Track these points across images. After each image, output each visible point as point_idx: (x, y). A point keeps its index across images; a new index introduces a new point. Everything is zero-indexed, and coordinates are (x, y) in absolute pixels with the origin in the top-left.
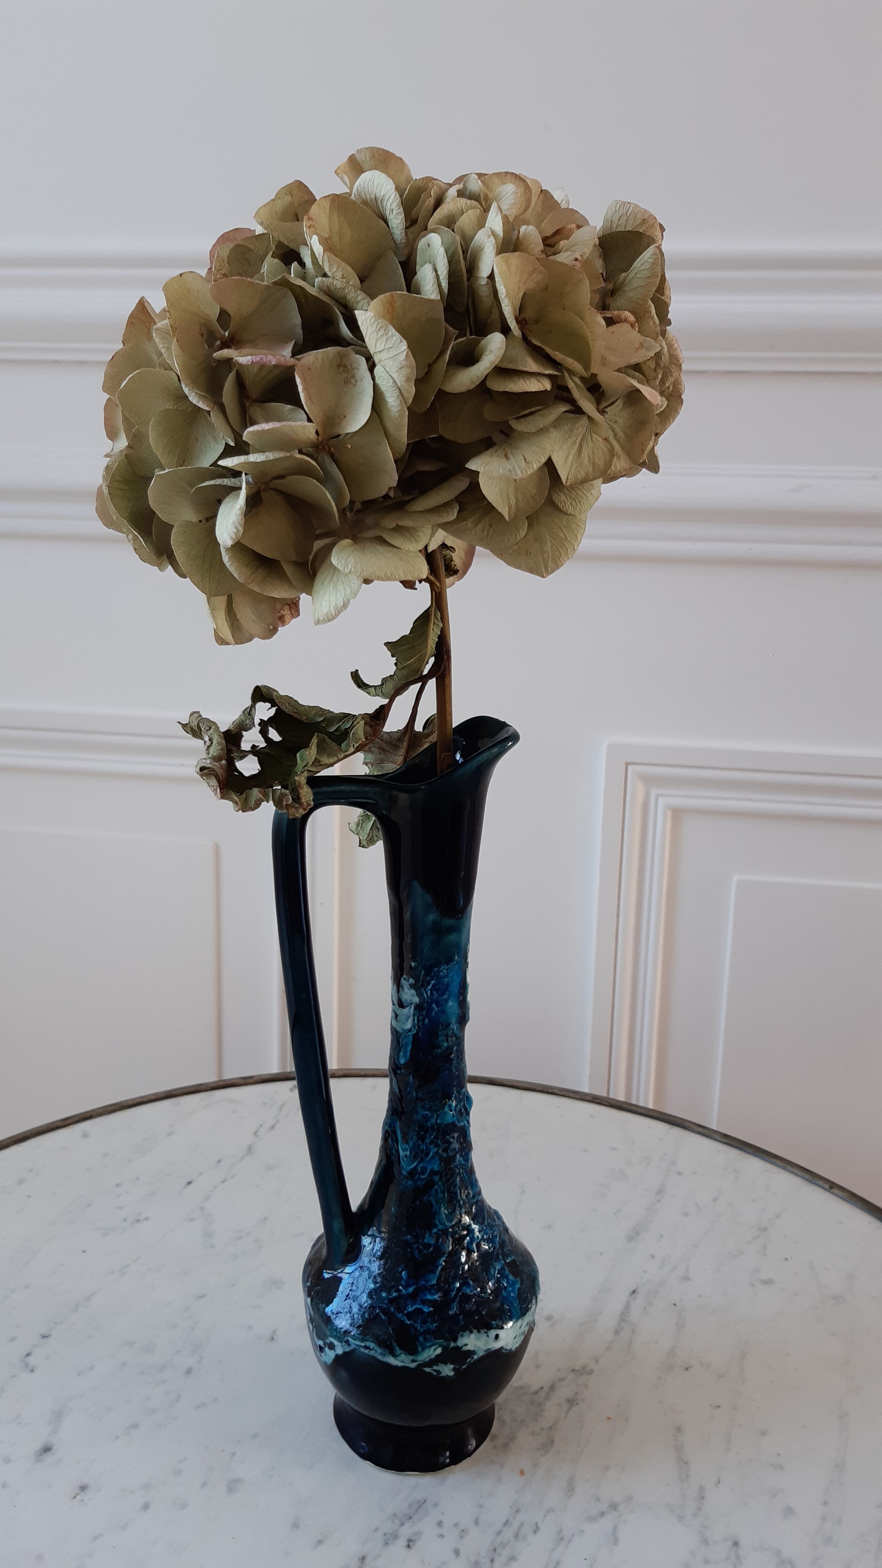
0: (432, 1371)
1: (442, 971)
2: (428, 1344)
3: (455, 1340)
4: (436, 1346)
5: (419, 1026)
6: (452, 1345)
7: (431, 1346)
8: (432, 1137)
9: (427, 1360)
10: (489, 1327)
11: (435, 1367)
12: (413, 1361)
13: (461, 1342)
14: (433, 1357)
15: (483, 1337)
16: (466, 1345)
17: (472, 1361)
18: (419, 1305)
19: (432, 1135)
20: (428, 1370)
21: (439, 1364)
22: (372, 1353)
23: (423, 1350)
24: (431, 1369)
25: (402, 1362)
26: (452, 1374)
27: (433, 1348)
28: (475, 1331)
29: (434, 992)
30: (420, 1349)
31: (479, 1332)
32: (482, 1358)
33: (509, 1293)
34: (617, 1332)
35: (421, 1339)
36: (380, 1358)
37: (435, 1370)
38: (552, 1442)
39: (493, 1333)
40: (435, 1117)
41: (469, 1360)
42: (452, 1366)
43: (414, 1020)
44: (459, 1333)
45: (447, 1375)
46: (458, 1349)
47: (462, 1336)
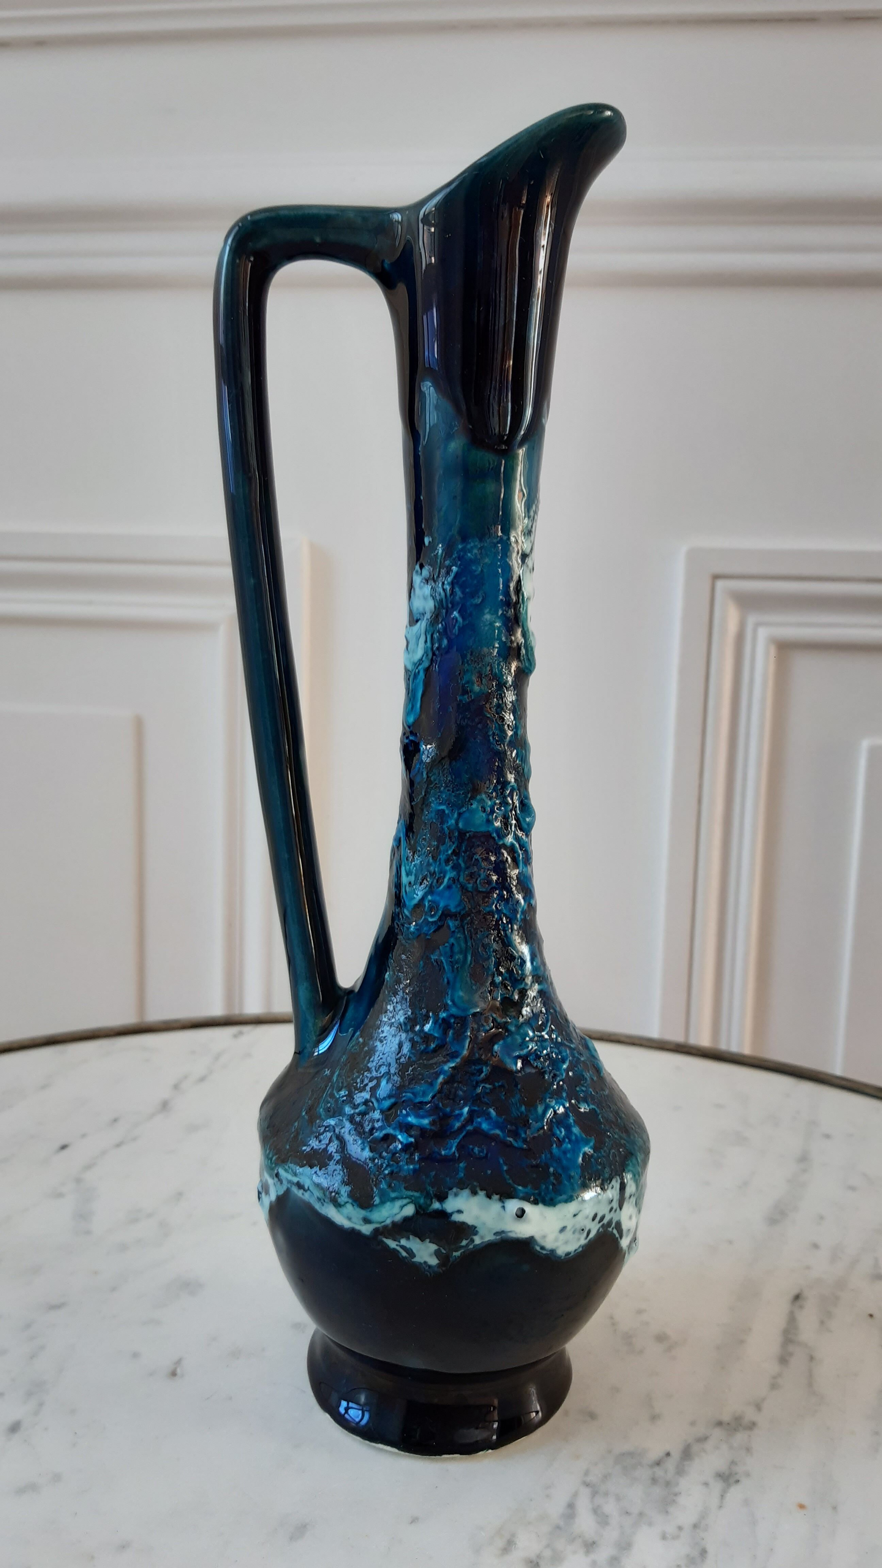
0: (398, 1248)
1: (470, 551)
2: (393, 1195)
3: (442, 1198)
4: (405, 1201)
5: (434, 654)
6: (436, 1205)
7: (397, 1198)
8: (450, 852)
9: (388, 1222)
10: (506, 1194)
11: (403, 1242)
12: (367, 1221)
13: (452, 1204)
14: (398, 1218)
15: (495, 1206)
16: (460, 1212)
17: (471, 1247)
18: (394, 1129)
19: (450, 846)
20: (392, 1244)
21: (411, 1237)
22: (306, 1196)
23: (383, 1202)
24: (397, 1243)
25: (349, 1219)
26: (434, 1261)
27: (399, 1203)
28: (482, 1194)
29: (457, 589)
30: (377, 1200)
31: (489, 1196)
32: (490, 1247)
33: (565, 1153)
35: (383, 1185)
36: (317, 1206)
37: (403, 1247)
39: (513, 1205)
40: (456, 815)
41: (464, 1243)
42: (433, 1247)
43: (426, 642)
44: (451, 1189)
45: (425, 1262)
46: (444, 1215)
47: (456, 1195)
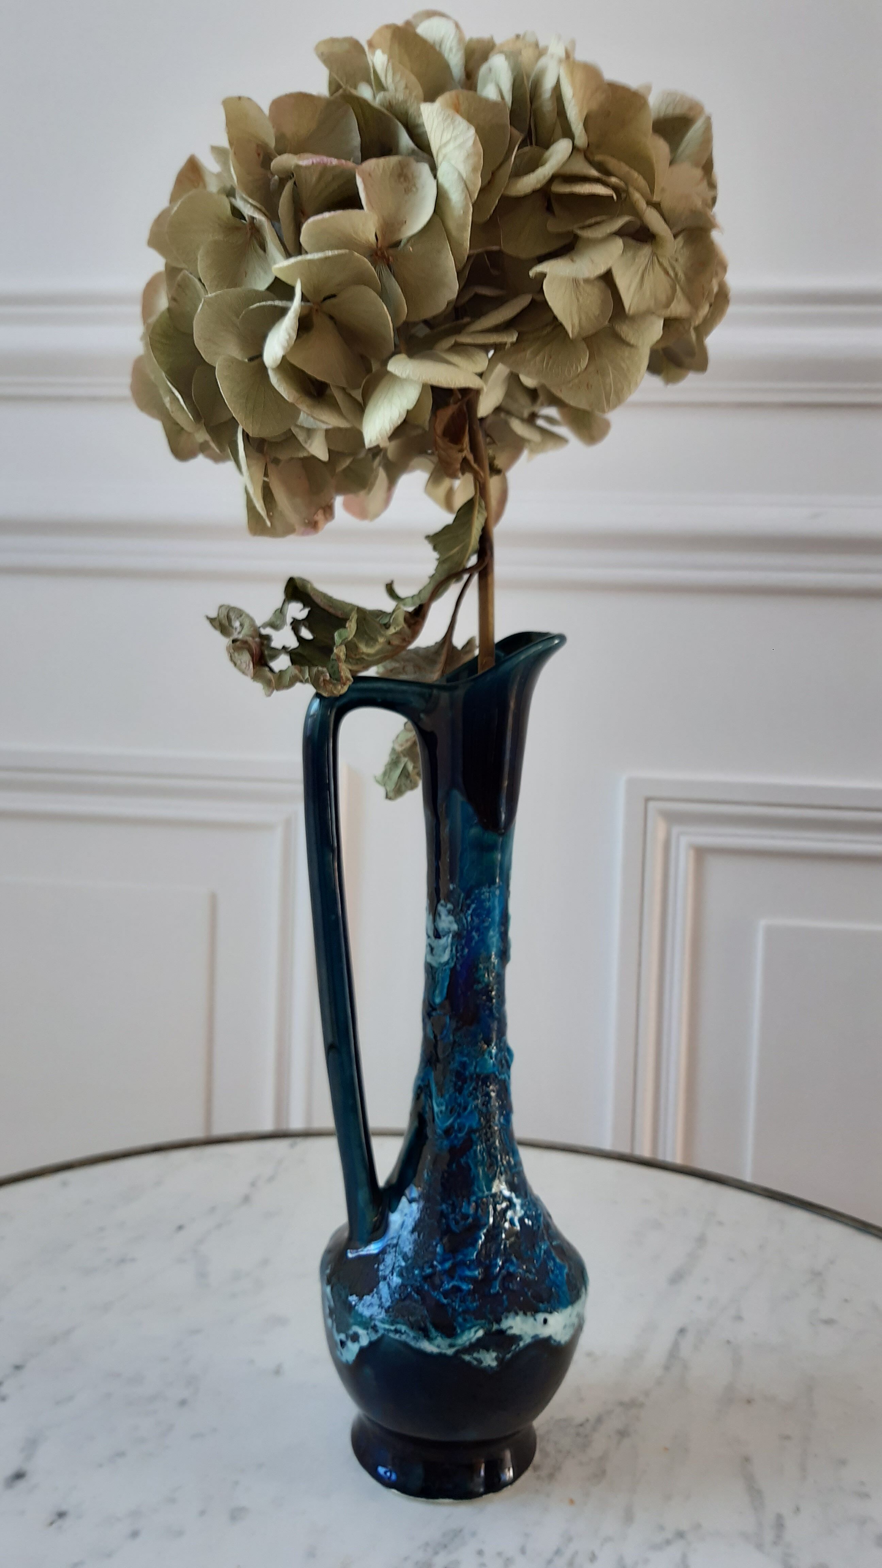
0: (472, 1360)
1: (483, 893)
2: (468, 1325)
3: (499, 1321)
4: (476, 1328)
5: (457, 958)
6: (495, 1327)
7: (470, 1328)
8: (471, 1088)
9: (467, 1343)
10: (536, 1311)
11: (475, 1355)
12: (451, 1346)
13: (505, 1324)
14: (474, 1340)
15: (530, 1320)
16: (511, 1328)
17: (517, 1349)
18: (457, 1281)
19: (471, 1085)
20: (467, 1358)
21: (481, 1350)
22: (404, 1337)
23: (463, 1331)
24: (471, 1356)
25: (438, 1347)
26: (494, 1364)
27: (473, 1330)
28: (521, 1313)
29: (474, 918)
30: (459, 1331)
31: (525, 1314)
32: (528, 1347)
33: (557, 1276)
34: (667, 1368)
35: (460, 1319)
36: (412, 1343)
37: (476, 1359)
38: (604, 1472)
39: (541, 1317)
40: (474, 1063)
41: (514, 1347)
42: (494, 1355)
43: (452, 951)
44: (502, 1313)
45: (489, 1366)
46: (502, 1332)
47: (507, 1318)
